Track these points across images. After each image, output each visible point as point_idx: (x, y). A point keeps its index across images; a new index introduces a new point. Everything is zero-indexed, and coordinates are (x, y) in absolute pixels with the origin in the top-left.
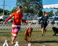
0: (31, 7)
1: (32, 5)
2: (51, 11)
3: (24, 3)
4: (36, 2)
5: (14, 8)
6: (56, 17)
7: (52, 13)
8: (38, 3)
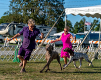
0: (41, 13)
1: (41, 8)
2: (81, 21)
3: (27, 3)
4: (52, 2)
5: (5, 14)
6: (92, 32)
7: (84, 23)
8: (55, 3)
